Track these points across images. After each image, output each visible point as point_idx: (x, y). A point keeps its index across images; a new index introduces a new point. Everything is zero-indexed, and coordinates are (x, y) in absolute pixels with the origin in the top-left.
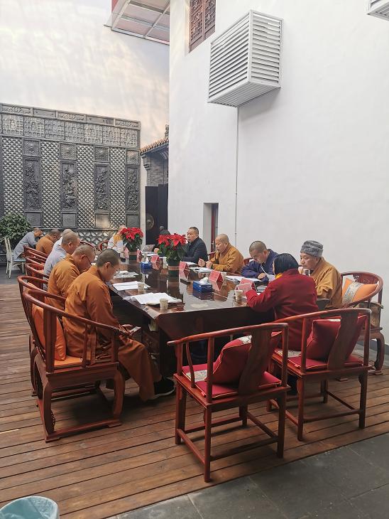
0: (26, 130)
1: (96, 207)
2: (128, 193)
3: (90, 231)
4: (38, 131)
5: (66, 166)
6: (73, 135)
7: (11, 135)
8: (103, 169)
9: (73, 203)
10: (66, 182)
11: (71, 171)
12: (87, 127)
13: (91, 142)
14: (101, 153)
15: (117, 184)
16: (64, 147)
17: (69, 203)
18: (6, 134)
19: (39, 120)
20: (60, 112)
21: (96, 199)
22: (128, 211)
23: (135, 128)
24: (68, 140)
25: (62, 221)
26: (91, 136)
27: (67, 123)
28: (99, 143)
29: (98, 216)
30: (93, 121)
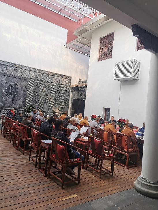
0: (36, 76)
1: (55, 104)
2: (65, 100)
3: (52, 113)
4: (40, 77)
5: (47, 90)
6: (51, 79)
7: (31, 78)
8: (59, 92)
9: (48, 102)
10: (47, 95)
11: (48, 91)
12: (55, 77)
13: (56, 82)
14: (59, 86)
15: (63, 97)
16: (47, 83)
17: (47, 102)
18: (30, 77)
19: (41, 74)
20: (48, 72)
21: (55, 101)
22: (65, 107)
23: (70, 79)
24: (49, 81)
25: (43, 108)
26: (56, 80)
27: (49, 75)
28: (58, 83)
29: (55, 107)
30: (58, 75)
